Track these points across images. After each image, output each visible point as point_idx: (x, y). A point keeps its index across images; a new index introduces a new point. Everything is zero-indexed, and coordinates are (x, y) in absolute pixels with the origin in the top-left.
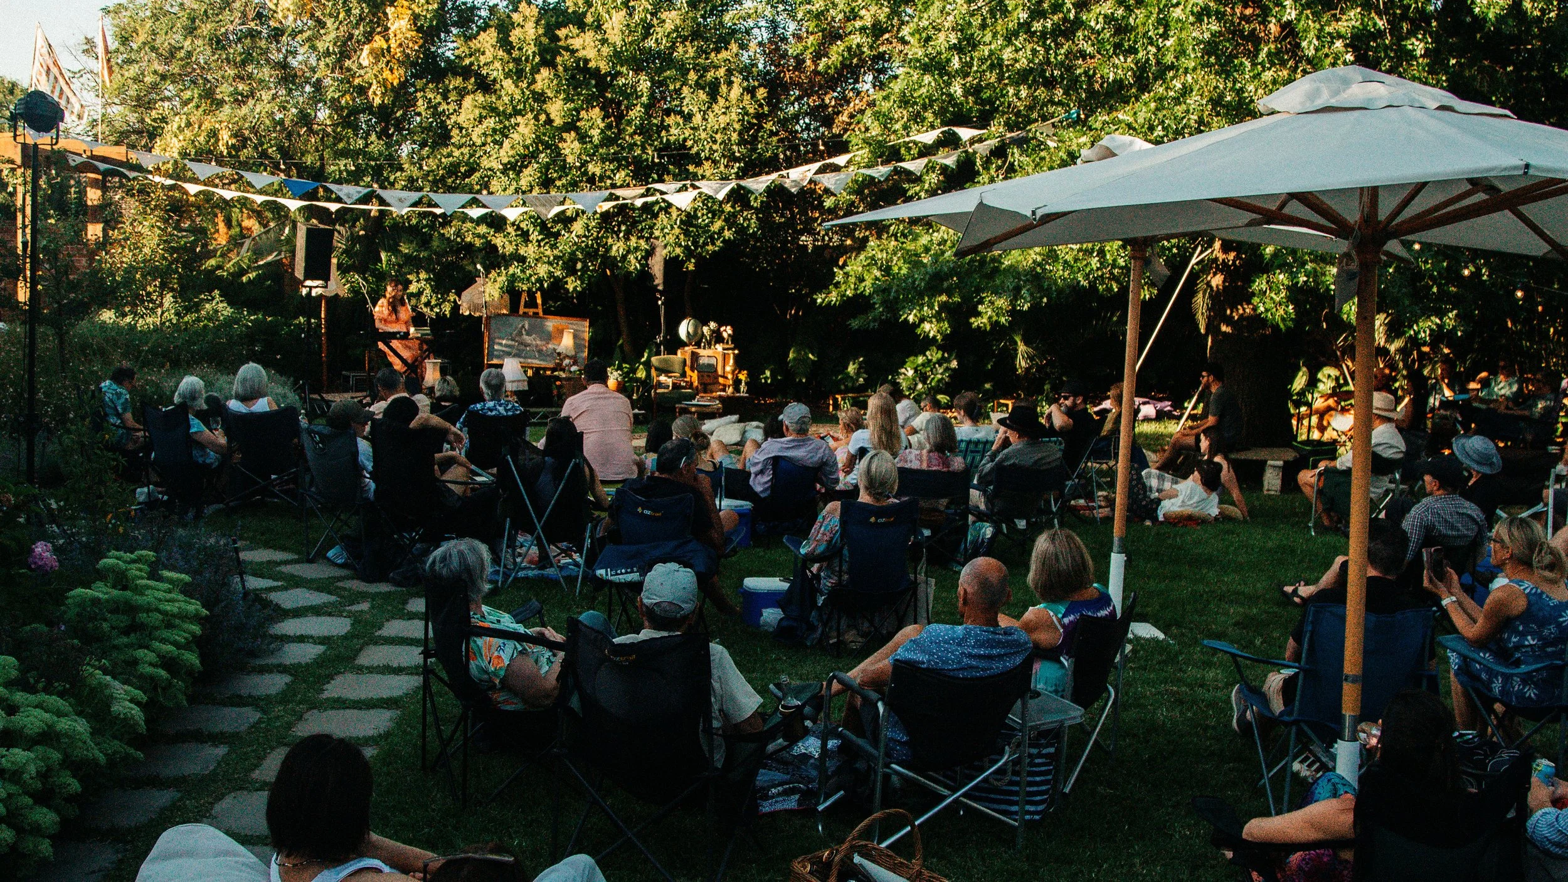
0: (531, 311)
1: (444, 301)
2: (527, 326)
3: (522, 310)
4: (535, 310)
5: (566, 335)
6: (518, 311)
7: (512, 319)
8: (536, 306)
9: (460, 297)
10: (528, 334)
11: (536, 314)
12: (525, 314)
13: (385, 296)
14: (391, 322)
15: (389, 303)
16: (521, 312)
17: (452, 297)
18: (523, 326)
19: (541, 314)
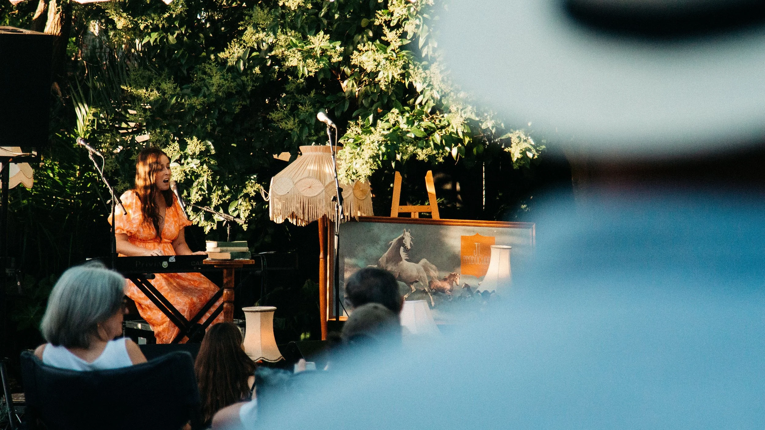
0: (415, 210)
1: (234, 198)
2: (408, 242)
3: (396, 209)
4: (423, 209)
5: (495, 254)
6: (388, 212)
7: (378, 228)
8: (423, 198)
9: (267, 188)
10: (413, 257)
11: (425, 218)
12: (404, 217)
13: (133, 186)
14: (144, 241)
15: (144, 200)
16: (394, 214)
17: (251, 188)
18: (401, 243)
19: (436, 216)
